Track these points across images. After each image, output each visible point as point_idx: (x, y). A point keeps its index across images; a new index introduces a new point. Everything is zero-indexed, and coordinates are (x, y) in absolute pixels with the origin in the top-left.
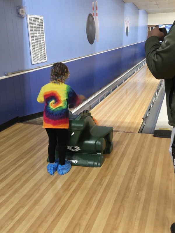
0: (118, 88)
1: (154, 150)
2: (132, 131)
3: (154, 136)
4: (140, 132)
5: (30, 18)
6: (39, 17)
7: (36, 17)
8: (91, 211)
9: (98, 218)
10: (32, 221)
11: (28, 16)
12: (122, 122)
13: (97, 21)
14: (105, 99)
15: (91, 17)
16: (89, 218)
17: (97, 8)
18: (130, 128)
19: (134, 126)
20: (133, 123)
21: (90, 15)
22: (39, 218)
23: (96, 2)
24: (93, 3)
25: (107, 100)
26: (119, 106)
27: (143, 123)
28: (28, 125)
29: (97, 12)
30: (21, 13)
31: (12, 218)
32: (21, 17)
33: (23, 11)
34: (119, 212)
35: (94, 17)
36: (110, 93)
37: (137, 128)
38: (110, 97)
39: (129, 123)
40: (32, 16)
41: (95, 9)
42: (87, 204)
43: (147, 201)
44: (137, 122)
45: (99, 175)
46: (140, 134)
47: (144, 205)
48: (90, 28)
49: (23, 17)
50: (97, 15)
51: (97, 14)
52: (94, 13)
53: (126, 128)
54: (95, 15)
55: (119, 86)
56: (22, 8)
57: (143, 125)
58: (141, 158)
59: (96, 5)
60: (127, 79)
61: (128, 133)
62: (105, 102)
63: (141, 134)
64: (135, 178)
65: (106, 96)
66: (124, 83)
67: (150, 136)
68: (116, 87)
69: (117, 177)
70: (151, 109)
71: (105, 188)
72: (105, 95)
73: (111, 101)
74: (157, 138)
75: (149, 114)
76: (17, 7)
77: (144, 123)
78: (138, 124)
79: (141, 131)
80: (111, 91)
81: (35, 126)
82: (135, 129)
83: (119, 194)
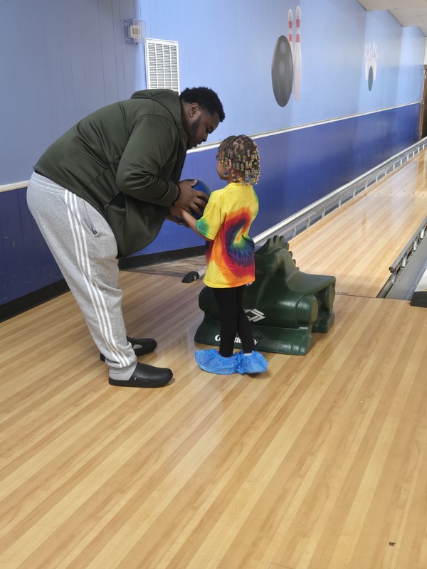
0: (340, 207)
1: (408, 329)
2: (364, 293)
3: (412, 304)
4: (381, 295)
5: (152, 46)
6: (170, 44)
7: (164, 42)
8: (264, 426)
9: (278, 436)
10: (151, 434)
11: (148, 41)
12: (343, 276)
13: (298, 53)
14: (308, 229)
15: (283, 45)
16: (260, 435)
17: (298, 22)
18: (360, 287)
19: (370, 284)
20: (367, 278)
21: (282, 39)
22: (163, 429)
23: (298, 10)
24: (290, 10)
25: (313, 232)
26: (339, 245)
27: (390, 279)
28: (138, 274)
29: (299, 31)
30: (132, 36)
31: (113, 427)
32: (133, 43)
33: (137, 32)
34: (320, 429)
35: (291, 44)
36: (320, 218)
37: (376, 289)
38: (320, 227)
39: (359, 278)
40: (156, 42)
41: (294, 24)
42: (259, 414)
43: (380, 415)
44: (377, 276)
45: (284, 367)
46: (380, 300)
47: (372, 420)
48: (282, 68)
49: (137, 44)
50: (298, 40)
51: (298, 36)
52: (290, 35)
53: (352, 287)
54: (294, 38)
55: (342, 203)
56: (135, 24)
57: (389, 283)
58: (377, 343)
59: (298, 16)
60: (364, 188)
61: (353, 297)
62: (307, 236)
63: (382, 299)
64: (359, 376)
65: (311, 224)
66: (355, 198)
67: (404, 304)
68: (337, 206)
69: (321, 372)
70: (413, 252)
71: (295, 391)
72: (307, 220)
73: (320, 234)
74: (417, 310)
75: (406, 263)
76: (125, 21)
77: (393, 281)
78: (378, 281)
79: (384, 294)
80: (323, 214)
81: (153, 278)
82: (371, 289)
83: (323, 401)
